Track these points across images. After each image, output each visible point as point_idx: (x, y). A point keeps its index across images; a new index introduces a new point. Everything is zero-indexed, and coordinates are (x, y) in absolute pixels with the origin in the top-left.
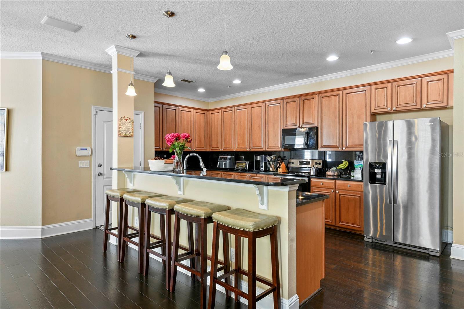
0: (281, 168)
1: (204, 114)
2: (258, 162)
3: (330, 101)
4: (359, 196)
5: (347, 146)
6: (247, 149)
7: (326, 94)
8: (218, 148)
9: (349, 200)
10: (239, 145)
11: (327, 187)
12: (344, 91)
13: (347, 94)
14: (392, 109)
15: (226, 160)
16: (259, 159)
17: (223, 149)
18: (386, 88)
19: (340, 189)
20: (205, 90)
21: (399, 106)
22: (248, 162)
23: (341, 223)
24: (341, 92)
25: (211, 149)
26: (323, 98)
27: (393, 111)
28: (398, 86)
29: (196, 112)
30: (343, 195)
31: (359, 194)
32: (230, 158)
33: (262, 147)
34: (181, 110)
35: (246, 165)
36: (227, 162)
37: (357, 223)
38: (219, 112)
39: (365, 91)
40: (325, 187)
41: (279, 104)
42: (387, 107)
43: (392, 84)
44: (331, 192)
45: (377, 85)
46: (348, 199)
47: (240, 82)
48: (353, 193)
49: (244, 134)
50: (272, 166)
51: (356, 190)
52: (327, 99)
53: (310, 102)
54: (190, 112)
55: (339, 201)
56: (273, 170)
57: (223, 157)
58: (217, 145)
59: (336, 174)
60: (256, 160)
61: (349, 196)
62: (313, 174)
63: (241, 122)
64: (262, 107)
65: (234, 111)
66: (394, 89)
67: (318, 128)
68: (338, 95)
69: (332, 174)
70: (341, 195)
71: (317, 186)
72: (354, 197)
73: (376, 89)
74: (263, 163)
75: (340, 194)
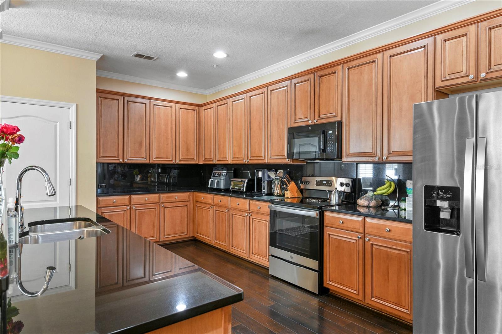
0: (289, 191)
1: (195, 110)
2: (260, 180)
3: (361, 73)
4: (407, 252)
5: (390, 154)
6: (244, 161)
7: (354, 63)
8: (211, 159)
9: (388, 257)
10: (234, 154)
11: (350, 229)
12: (385, 52)
13: (391, 57)
14: (478, 78)
15: (220, 177)
16: (261, 176)
17: (217, 161)
18: (465, 35)
19: (372, 235)
20: (187, 74)
21: (494, 68)
22: (247, 180)
23: (373, 299)
24: (380, 56)
25: (204, 161)
26: (350, 70)
27: (481, 80)
28: (491, 29)
29: (180, 108)
30: (378, 247)
31: (406, 247)
32: (225, 173)
33: (263, 156)
34: (155, 105)
35: (243, 184)
36: (221, 179)
37: (403, 304)
38: (212, 108)
39: (424, 47)
40: (347, 229)
41: (285, 88)
42: (466, 73)
43: (478, 27)
44: (357, 239)
45: (447, 33)
46: (387, 253)
47: (225, 56)
48: (396, 244)
49: (241, 137)
50: (277, 188)
51: (401, 238)
52: (356, 70)
53: (330, 80)
54: (171, 107)
55: (370, 256)
56: (279, 193)
57: (217, 173)
58: (210, 155)
59: (373, 203)
60: (257, 177)
61: (389, 250)
62: (334, 202)
63: (237, 120)
64: (263, 94)
65: (229, 104)
66: (483, 37)
67: (342, 122)
68: (374, 61)
69: (366, 203)
70: (374, 246)
71: (334, 226)
72: (397, 252)
73: (445, 41)
74: (266, 182)
75: (372, 245)
